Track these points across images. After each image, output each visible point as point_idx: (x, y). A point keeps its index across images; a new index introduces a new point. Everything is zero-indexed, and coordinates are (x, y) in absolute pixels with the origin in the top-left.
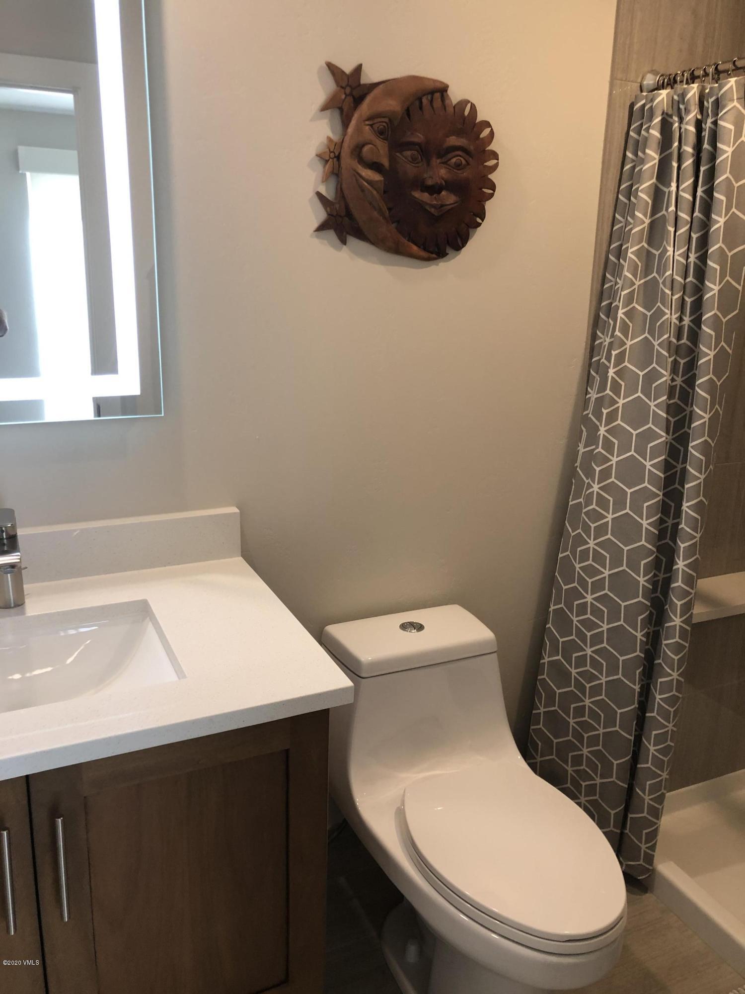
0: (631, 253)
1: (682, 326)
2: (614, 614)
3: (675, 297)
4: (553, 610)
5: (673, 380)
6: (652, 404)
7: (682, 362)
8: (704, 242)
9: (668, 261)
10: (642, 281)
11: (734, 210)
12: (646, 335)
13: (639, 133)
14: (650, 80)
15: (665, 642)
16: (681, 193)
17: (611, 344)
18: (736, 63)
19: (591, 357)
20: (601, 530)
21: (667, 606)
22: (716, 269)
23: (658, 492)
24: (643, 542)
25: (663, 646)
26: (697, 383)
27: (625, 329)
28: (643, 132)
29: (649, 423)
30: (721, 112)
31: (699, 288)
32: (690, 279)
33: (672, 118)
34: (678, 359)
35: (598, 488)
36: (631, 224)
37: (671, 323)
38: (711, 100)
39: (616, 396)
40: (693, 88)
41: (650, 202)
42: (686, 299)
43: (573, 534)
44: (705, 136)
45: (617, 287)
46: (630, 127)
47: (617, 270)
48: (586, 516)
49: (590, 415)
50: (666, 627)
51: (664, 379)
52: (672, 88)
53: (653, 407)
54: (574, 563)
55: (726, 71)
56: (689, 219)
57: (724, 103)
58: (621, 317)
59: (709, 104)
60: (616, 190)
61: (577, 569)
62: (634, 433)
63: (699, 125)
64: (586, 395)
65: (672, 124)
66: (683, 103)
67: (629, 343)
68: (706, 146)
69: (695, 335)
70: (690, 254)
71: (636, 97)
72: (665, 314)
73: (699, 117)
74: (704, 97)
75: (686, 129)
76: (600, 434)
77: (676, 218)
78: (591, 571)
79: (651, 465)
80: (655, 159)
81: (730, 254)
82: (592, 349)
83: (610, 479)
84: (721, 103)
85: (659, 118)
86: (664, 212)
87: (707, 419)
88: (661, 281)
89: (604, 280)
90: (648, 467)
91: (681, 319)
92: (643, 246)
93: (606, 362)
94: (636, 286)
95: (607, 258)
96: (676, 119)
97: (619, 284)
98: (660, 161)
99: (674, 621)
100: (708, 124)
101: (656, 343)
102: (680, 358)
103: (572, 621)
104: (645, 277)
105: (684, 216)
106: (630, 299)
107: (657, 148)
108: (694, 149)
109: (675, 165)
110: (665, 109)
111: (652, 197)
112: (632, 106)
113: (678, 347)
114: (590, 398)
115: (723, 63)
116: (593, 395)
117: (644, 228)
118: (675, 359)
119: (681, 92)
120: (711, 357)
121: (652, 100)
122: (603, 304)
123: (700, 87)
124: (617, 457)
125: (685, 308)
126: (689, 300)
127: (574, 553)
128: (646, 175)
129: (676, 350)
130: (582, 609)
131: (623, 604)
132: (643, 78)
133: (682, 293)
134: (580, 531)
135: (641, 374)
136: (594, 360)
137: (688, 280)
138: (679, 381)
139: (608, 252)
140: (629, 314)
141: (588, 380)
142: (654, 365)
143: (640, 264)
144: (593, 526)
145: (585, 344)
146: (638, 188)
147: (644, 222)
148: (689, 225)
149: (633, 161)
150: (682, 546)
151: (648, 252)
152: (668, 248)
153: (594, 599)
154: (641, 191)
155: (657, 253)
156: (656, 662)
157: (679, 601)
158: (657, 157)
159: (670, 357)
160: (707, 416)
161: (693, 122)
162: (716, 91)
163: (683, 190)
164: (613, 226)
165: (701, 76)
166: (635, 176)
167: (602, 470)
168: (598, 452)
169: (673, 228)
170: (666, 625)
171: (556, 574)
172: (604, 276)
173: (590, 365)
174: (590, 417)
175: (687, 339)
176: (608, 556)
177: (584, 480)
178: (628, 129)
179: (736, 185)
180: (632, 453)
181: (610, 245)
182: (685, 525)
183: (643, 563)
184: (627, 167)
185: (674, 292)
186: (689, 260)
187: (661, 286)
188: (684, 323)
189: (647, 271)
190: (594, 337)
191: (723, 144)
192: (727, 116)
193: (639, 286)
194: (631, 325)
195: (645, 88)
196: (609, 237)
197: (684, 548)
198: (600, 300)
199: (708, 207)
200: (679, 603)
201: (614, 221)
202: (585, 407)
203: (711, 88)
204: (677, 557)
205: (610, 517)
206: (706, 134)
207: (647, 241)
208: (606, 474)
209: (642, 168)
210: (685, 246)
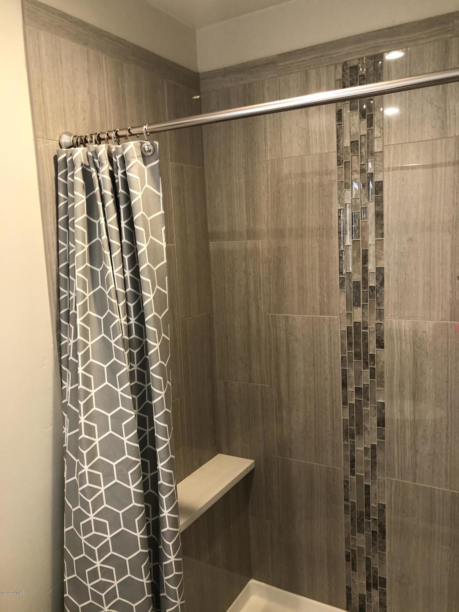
0: (78, 272)
1: (130, 324)
2: (121, 570)
3: (120, 305)
4: (68, 580)
5: (131, 367)
6: (119, 390)
7: (135, 352)
8: (134, 261)
9: (110, 277)
10: (92, 293)
11: (151, 237)
12: (103, 335)
13: (66, 179)
14: (66, 140)
15: (166, 578)
16: (109, 225)
17: (75, 344)
18: (131, 131)
19: (60, 356)
20: (97, 503)
21: (161, 547)
22: (149, 282)
23: (137, 460)
24: (134, 503)
25: (165, 581)
26: (151, 369)
27: (85, 334)
28: (69, 178)
29: (119, 406)
30: (128, 166)
31: (138, 295)
32: (129, 289)
33: (90, 169)
34: (132, 350)
35: (89, 468)
36: (73, 248)
37: (121, 324)
38: (118, 157)
39: (88, 388)
40: (102, 147)
41: (86, 231)
42: (129, 304)
43: (73, 510)
44: (118, 182)
45: (71, 299)
46: (58, 174)
47: (69, 285)
48: (82, 494)
49: (69, 404)
50: (164, 565)
51: (125, 370)
52: (85, 146)
53: (120, 393)
54: (80, 536)
55: (124, 136)
56: (119, 245)
57: (128, 159)
58: (80, 324)
59: (117, 159)
60: (56, 222)
61: (83, 541)
62: (109, 415)
63: (112, 174)
64: (62, 387)
65: (91, 174)
66: (97, 158)
67: (90, 343)
68: (121, 190)
69: (141, 331)
70: (125, 270)
71: (57, 151)
72: (115, 319)
73: (111, 169)
74: (112, 154)
75: (103, 178)
76: (81, 423)
77: (109, 244)
78: (95, 540)
79: (128, 440)
80: (83, 199)
81: (155, 269)
82: (60, 349)
83: (96, 457)
84: (126, 159)
85: (80, 168)
86: (98, 238)
87: (163, 395)
88: (107, 293)
89: (59, 293)
90: (126, 441)
91: (128, 320)
92: (87, 265)
93: (73, 359)
94: (87, 298)
95: (58, 276)
96: (93, 169)
97: (72, 295)
98: (87, 200)
99: (170, 559)
100: (119, 175)
101: (113, 342)
102: (133, 349)
103: (87, 587)
104: (93, 289)
105: (115, 242)
106: (84, 308)
107: (83, 190)
108: (112, 192)
109: (100, 204)
110: (83, 162)
111: (86, 227)
112: (56, 158)
113: (130, 341)
114: (66, 389)
115: (120, 130)
116: (68, 387)
117: (85, 252)
118: (130, 351)
119: (94, 150)
120: (158, 347)
121: (71, 155)
122: (62, 312)
123: (107, 147)
124: (99, 438)
125: (129, 310)
126: (131, 305)
127: (77, 526)
128: (78, 211)
129: (128, 344)
130: (94, 575)
131: (127, 559)
132: (60, 137)
133: (125, 300)
134: (79, 507)
135: (105, 366)
136: (62, 357)
137: (128, 290)
138: (135, 367)
139: (58, 270)
140: (86, 321)
141: (61, 375)
142: (114, 359)
143: (87, 280)
144: (90, 501)
145: (52, 345)
146: (74, 220)
147: (84, 248)
148: (120, 249)
149: (65, 200)
150: (164, 498)
151: (92, 270)
152: (108, 267)
153: (102, 563)
154: (77, 223)
155: (99, 270)
156: (162, 595)
157: (170, 542)
158: (84, 198)
159: (125, 351)
160: (163, 393)
161: (107, 173)
162: (121, 151)
163: (110, 223)
164: (58, 251)
165: (106, 139)
166: (69, 212)
167: (88, 452)
168: (82, 438)
169: (108, 252)
170: (164, 563)
171: (65, 547)
172: (59, 291)
173: (60, 361)
174: (69, 406)
175: (136, 335)
176: (107, 522)
177: (74, 460)
178: (56, 175)
179: (149, 219)
180: (110, 432)
181: (58, 265)
182: (163, 480)
183: (136, 520)
184: (61, 204)
185: (119, 301)
186: (126, 275)
187: (108, 296)
188: (131, 322)
189: (94, 284)
190: (59, 339)
191: (134, 189)
192: (132, 169)
193: (89, 297)
194: (89, 328)
195: (63, 145)
196: (56, 259)
197: (165, 499)
198: (59, 309)
199: (132, 235)
200: (171, 544)
201: (58, 247)
202: (63, 397)
203: (117, 148)
204: (162, 508)
205: (102, 489)
206: (119, 181)
207: (89, 262)
208: (92, 455)
209: (74, 206)
210: (120, 265)
